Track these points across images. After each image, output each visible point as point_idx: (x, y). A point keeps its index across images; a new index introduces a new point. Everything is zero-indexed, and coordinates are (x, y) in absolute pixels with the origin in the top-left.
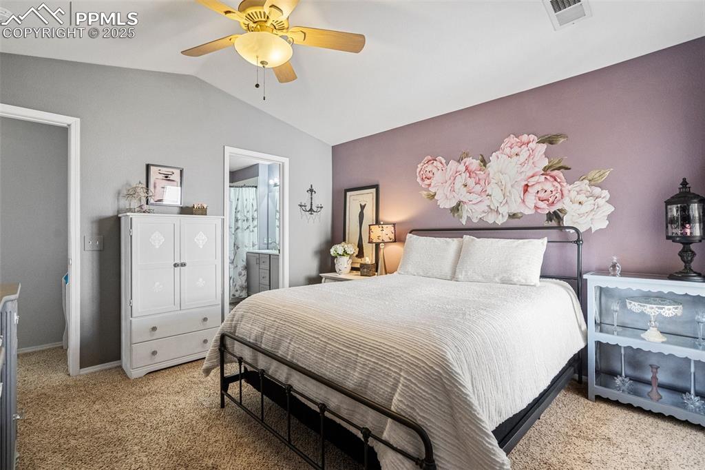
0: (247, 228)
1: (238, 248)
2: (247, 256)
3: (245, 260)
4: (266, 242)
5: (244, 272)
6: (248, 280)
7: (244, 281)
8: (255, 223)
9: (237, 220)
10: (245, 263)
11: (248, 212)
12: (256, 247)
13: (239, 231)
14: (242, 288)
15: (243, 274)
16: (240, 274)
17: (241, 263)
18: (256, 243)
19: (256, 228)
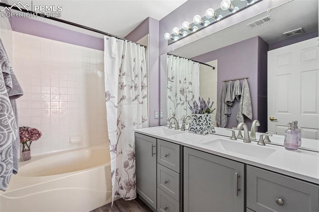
0: (136, 98)
1: (123, 126)
2: (136, 137)
3: (133, 144)
4: (157, 116)
5: (132, 163)
6: (137, 174)
7: (131, 176)
8: (145, 92)
9: (121, 87)
10: (132, 150)
11: (136, 76)
12: (146, 123)
13: (125, 102)
14: (128, 184)
15: (130, 165)
16: (126, 165)
17: (129, 150)
18: (146, 118)
19: (146, 98)
